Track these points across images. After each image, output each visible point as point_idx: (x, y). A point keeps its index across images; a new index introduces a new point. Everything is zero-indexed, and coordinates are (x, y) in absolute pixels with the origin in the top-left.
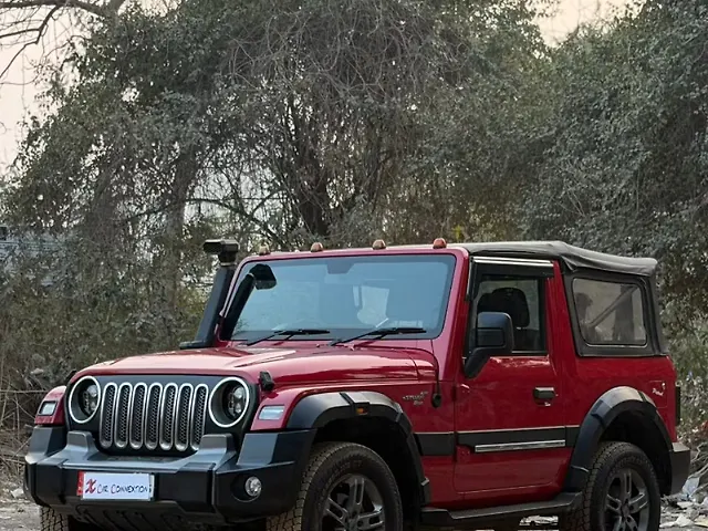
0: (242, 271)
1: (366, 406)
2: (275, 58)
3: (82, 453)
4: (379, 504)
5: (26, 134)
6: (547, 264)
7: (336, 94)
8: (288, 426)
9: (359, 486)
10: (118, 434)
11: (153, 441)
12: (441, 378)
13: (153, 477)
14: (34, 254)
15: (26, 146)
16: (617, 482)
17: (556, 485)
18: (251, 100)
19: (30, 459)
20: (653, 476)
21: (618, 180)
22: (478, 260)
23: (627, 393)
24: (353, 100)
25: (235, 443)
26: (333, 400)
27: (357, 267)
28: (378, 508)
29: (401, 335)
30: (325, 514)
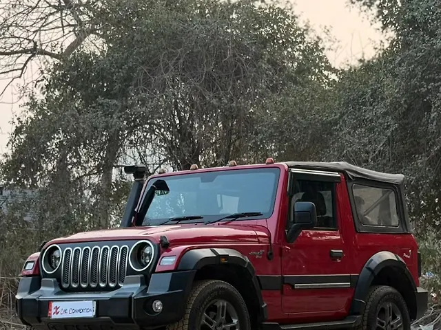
0: (148, 183)
1: (226, 257)
2: (166, 76)
3: (50, 291)
4: (236, 319)
5: (14, 129)
6: (337, 174)
7: (204, 98)
8: (178, 269)
9: (223, 306)
10: (73, 279)
11: (95, 282)
12: (272, 243)
13: (95, 302)
14: (20, 201)
15: (14, 136)
16: (383, 311)
17: (345, 311)
18: (152, 102)
19: (18, 297)
20: (405, 306)
21: (378, 143)
22: (293, 170)
23: (387, 255)
24: (214, 101)
25: (145, 280)
26: (206, 253)
27: (220, 177)
28: (235, 321)
29: (247, 218)
30: (202, 323)
